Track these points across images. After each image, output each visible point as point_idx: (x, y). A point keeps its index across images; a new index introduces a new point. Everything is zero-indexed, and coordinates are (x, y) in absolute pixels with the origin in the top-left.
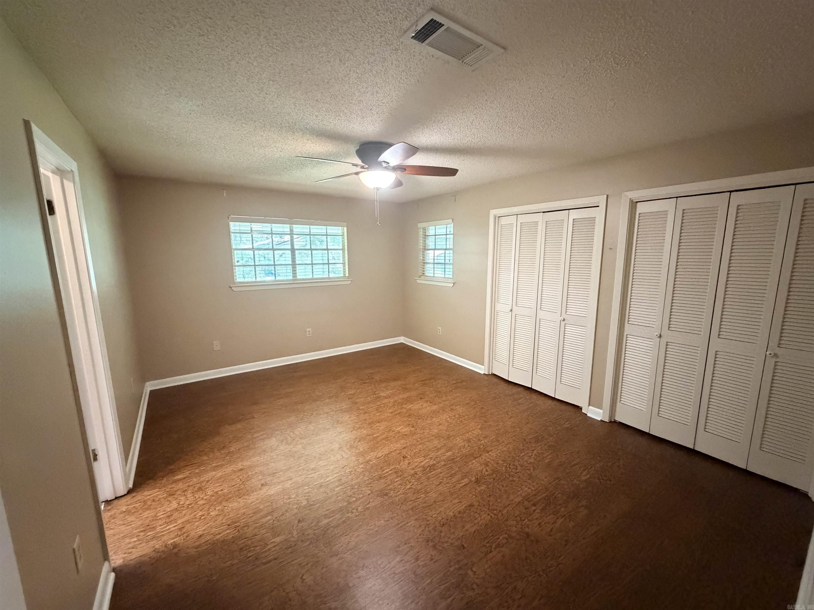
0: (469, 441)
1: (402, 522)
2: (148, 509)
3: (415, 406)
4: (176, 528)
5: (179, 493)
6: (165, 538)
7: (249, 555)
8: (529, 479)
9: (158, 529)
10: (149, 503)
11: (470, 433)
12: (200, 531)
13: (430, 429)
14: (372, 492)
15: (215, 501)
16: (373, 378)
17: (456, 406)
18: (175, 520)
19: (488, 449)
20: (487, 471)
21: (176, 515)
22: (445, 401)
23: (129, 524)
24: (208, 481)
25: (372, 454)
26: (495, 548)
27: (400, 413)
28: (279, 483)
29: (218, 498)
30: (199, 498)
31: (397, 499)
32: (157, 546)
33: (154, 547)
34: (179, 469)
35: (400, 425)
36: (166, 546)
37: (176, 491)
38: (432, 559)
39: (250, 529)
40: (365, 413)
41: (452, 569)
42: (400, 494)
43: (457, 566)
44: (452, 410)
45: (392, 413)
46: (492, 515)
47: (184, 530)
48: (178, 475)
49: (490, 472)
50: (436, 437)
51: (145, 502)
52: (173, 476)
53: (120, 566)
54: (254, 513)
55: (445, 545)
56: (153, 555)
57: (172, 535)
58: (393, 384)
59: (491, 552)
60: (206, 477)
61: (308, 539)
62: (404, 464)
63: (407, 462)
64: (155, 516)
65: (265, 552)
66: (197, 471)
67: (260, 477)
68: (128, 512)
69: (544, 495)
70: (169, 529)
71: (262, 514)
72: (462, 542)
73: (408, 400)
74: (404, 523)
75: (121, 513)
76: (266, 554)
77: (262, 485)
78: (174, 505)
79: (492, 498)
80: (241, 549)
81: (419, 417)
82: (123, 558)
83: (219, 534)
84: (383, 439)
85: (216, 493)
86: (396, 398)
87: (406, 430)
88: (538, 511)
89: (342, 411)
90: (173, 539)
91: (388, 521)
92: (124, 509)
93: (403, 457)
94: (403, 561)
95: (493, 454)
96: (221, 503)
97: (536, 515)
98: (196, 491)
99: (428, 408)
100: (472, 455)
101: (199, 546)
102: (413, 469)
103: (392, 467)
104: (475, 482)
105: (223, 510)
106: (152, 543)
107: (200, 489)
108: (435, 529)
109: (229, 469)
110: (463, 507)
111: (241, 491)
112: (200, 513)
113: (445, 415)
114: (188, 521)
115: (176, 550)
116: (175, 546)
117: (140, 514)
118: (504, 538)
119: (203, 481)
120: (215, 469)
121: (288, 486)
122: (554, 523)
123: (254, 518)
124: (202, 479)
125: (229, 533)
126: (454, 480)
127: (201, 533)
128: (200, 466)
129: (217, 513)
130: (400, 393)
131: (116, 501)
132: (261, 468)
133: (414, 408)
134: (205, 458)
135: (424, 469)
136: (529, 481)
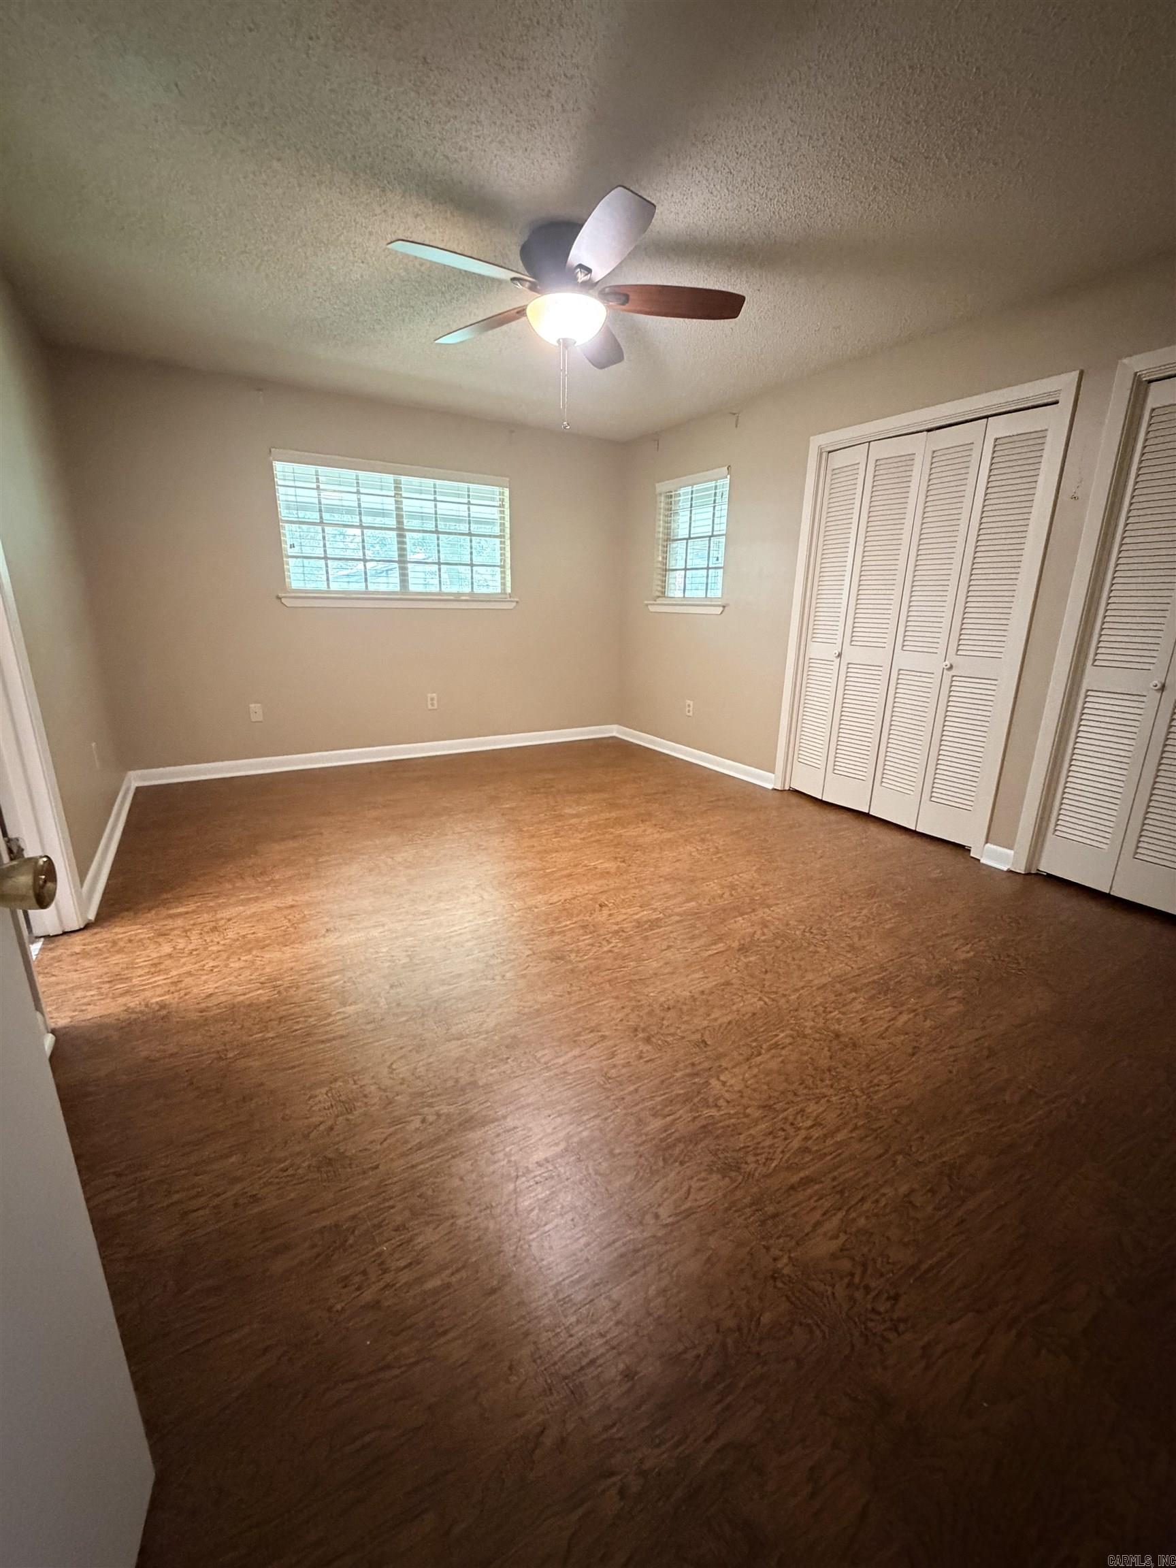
0: (733, 887)
1: (588, 999)
2: (118, 952)
3: (630, 832)
4: (169, 981)
5: (176, 932)
6: (148, 994)
7: (295, 1028)
8: (849, 952)
9: (135, 981)
10: (121, 944)
11: (736, 877)
12: (210, 988)
13: (656, 867)
14: (534, 954)
15: (241, 947)
16: (552, 787)
17: (711, 835)
18: (167, 971)
19: (769, 902)
20: (763, 934)
21: (168, 962)
22: (692, 826)
23: (85, 970)
24: (229, 920)
25: (540, 897)
26: (769, 1049)
27: (598, 841)
28: (358, 930)
29: (245, 944)
30: (212, 941)
31: (582, 966)
32: (132, 1005)
33: (125, 1005)
34: (179, 900)
35: (599, 858)
36: (147, 1006)
37: (172, 929)
38: (641, 1058)
39: (301, 991)
40: (533, 836)
41: (678, 1075)
42: (589, 959)
43: (688, 1071)
44: (703, 840)
45: (584, 839)
46: (767, 1000)
47: (182, 985)
48: (177, 907)
49: (769, 935)
50: (667, 879)
51: (115, 943)
52: (168, 909)
53: (65, 1028)
54: (310, 969)
55: (670, 1039)
56: (123, 1016)
57: (159, 991)
58: (589, 797)
59: (759, 1054)
60: (226, 914)
61: (407, 1013)
62: (601, 917)
63: (606, 912)
64: (132, 963)
65: (325, 1025)
66: (211, 904)
67: (326, 919)
68: (85, 954)
69: (876, 977)
70: (155, 982)
71: (325, 970)
72: (702, 1036)
73: (618, 822)
74: (591, 1002)
75: (72, 955)
76: (328, 1028)
77: (327, 930)
78: (167, 949)
79: (768, 976)
80: (281, 1018)
81: (637, 847)
82: (72, 1017)
83: (244, 994)
84: (563, 876)
85: (244, 936)
86: (596, 817)
87: (611, 866)
88: (862, 999)
89: (488, 832)
90: (159, 996)
91: (561, 996)
92: (78, 949)
93: (600, 906)
94: (585, 1057)
95: (779, 911)
96: (250, 951)
97: (858, 1006)
98: (208, 932)
99: (656, 836)
100: (735, 908)
101: (207, 1009)
102: (617, 924)
103: (575, 920)
104: (739, 950)
105: (253, 962)
106: (121, 1000)
107: (215, 929)
108: (651, 1013)
109: (269, 905)
110: (710, 986)
111: (287, 937)
112: (212, 964)
113: (688, 847)
114: (189, 974)
115: (164, 1012)
116: (163, 1006)
117: (106, 958)
118: (787, 1036)
119: (222, 919)
120: (243, 902)
121: (376, 934)
122: (892, 1019)
123: (309, 976)
124: (219, 916)
125: (264, 995)
126: (696, 944)
127: (210, 991)
128: (217, 897)
129: (242, 964)
130: (601, 811)
131: (65, 937)
132: (328, 906)
133: (628, 834)
134: (228, 886)
135: (639, 924)
136: (849, 955)
